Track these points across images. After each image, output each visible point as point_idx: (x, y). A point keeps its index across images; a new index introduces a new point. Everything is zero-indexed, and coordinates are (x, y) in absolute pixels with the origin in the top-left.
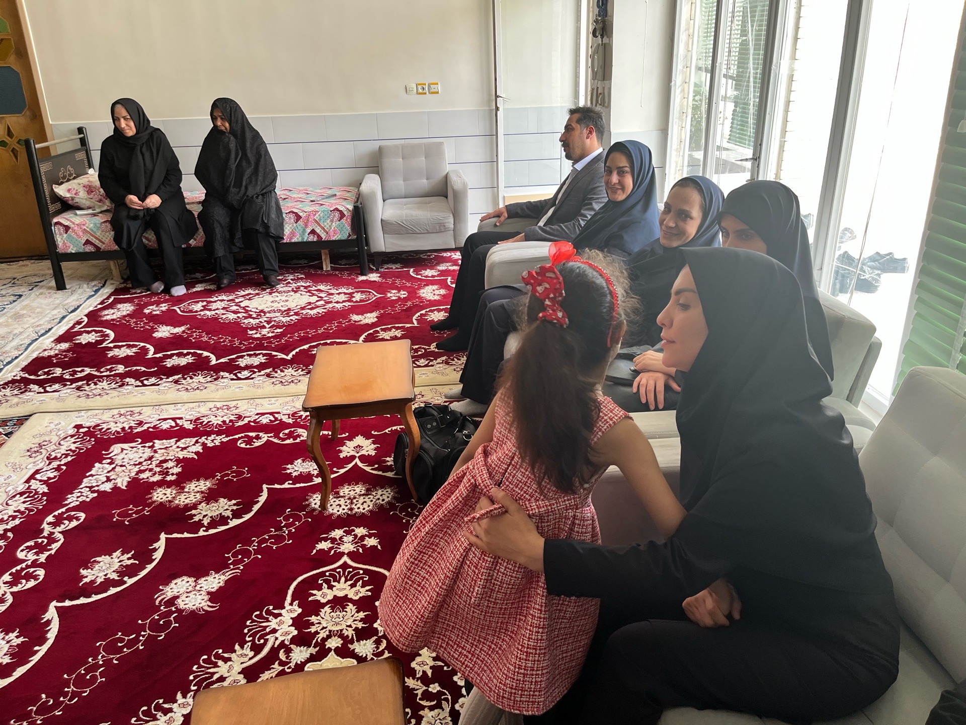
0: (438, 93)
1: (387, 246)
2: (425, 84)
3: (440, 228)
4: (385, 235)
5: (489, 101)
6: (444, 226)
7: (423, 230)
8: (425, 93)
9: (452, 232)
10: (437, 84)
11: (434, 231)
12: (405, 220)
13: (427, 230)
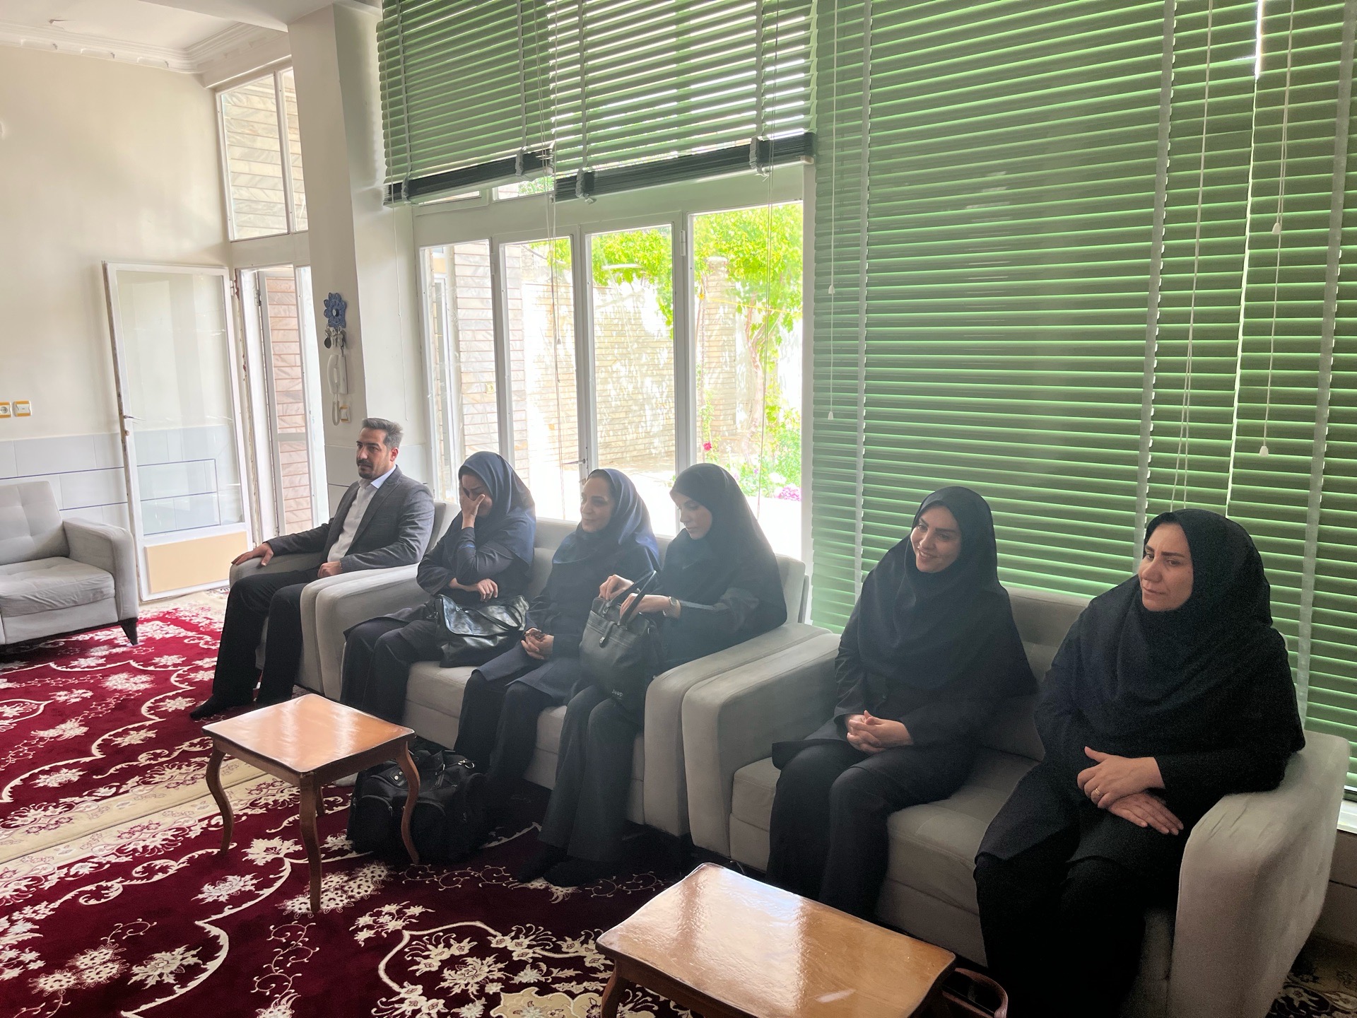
0: (29, 414)
1: (9, 634)
2: (8, 404)
3: (95, 596)
4: (4, 619)
5: (109, 423)
6: (102, 592)
7: (68, 602)
8: (9, 416)
9: (113, 600)
10: (27, 403)
11: (86, 602)
12: (38, 592)
13: (75, 602)
